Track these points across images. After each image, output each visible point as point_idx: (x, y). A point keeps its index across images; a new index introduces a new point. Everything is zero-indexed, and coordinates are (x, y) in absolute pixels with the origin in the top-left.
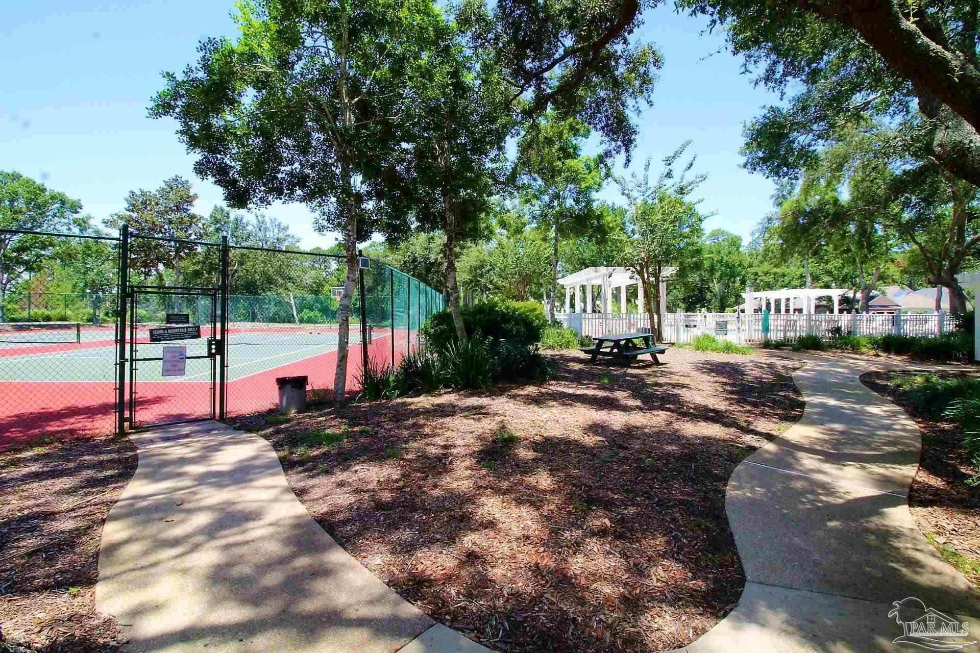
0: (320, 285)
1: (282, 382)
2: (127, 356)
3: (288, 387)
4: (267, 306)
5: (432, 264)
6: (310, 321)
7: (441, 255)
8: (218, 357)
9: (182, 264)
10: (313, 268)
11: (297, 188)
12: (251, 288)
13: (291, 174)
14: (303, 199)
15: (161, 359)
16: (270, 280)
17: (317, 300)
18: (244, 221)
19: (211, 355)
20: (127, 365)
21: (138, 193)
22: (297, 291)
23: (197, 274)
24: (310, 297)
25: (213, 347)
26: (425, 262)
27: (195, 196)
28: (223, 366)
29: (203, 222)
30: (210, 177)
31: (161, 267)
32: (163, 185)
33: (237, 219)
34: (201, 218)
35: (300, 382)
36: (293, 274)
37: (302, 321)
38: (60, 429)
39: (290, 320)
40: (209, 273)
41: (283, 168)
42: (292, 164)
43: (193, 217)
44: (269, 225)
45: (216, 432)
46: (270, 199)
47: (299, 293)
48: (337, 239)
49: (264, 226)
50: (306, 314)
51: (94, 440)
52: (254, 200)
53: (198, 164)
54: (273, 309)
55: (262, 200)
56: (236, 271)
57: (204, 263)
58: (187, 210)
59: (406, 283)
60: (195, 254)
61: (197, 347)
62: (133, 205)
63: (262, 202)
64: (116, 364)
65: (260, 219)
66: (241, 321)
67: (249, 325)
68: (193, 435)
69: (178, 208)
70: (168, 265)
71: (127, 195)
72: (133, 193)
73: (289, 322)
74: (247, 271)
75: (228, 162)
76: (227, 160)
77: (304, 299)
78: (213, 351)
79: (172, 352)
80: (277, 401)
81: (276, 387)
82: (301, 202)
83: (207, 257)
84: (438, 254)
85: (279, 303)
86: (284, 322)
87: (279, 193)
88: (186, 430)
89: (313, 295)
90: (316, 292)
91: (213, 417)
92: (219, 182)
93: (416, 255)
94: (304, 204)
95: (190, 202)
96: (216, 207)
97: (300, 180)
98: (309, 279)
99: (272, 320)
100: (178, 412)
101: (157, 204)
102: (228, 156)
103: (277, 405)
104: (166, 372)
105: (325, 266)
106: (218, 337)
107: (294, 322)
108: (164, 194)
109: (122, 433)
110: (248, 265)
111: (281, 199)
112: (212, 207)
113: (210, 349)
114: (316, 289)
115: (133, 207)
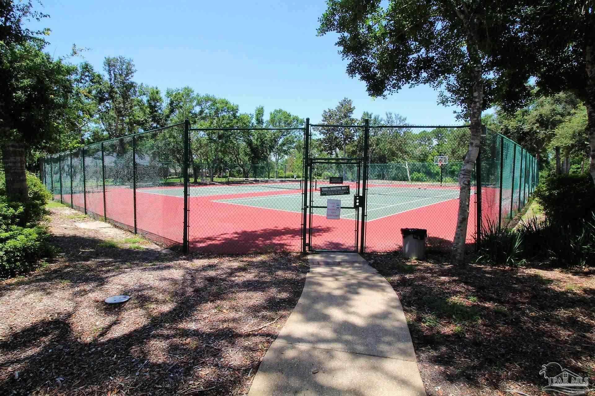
0: (426, 156)
1: (406, 232)
2: (308, 204)
3: (411, 237)
4: (391, 170)
5: (525, 134)
6: (418, 180)
7: (537, 125)
8: (360, 209)
9: (346, 147)
10: (421, 144)
11: (423, 71)
12: (382, 159)
13: (418, 61)
14: (426, 81)
15: (326, 207)
16: (393, 154)
17: (424, 166)
18: (380, 118)
19: (356, 207)
20: (308, 209)
21: (327, 111)
22: (410, 160)
23: (354, 152)
24: (418, 164)
25: (358, 201)
26: (518, 132)
27: (354, 108)
28: (363, 215)
29: (357, 122)
30: (357, 74)
31: (338, 150)
32: (339, 105)
33: (375, 118)
34: (357, 120)
35: (420, 234)
36: (407, 149)
37: (412, 180)
38: (279, 242)
39: (405, 179)
40: (360, 151)
41: (411, 57)
42: (419, 51)
43: (353, 120)
44: (394, 119)
45: (357, 265)
46: (400, 84)
47: (412, 162)
48: (455, 112)
49: (391, 120)
50: (416, 175)
51: (290, 255)
52: (388, 87)
53: (350, 66)
54: (394, 172)
55: (394, 86)
56: (374, 150)
57: (357, 146)
58: (350, 117)
59: (513, 149)
60: (353, 141)
61: (348, 200)
62: (325, 118)
63: (394, 88)
64: (302, 209)
65: (389, 116)
66: (376, 179)
67: (381, 181)
68: (343, 264)
69: (346, 116)
70: (341, 149)
71: (322, 113)
72: (325, 111)
73: (404, 180)
74: (380, 149)
75: (370, 60)
76: (369, 59)
77: (415, 165)
78: (358, 204)
79: (333, 203)
80: (401, 244)
81: (401, 236)
82: (425, 83)
83: (359, 142)
84: (534, 124)
85: (398, 168)
86: (401, 180)
87: (408, 78)
88: (339, 258)
89: (420, 163)
90: (423, 161)
91: (356, 251)
92: (363, 78)
93: (510, 127)
94: (427, 84)
95: (352, 112)
96: (364, 112)
97: (426, 63)
98: (417, 152)
99: (394, 179)
100: (337, 242)
101: (336, 115)
102: (370, 56)
103: (400, 247)
104: (329, 216)
105: (429, 143)
106: (361, 195)
107: (408, 180)
108: (339, 109)
109: (304, 254)
110: (381, 145)
111: (409, 83)
112: (363, 113)
113: (355, 203)
114: (423, 158)
115: (325, 119)
